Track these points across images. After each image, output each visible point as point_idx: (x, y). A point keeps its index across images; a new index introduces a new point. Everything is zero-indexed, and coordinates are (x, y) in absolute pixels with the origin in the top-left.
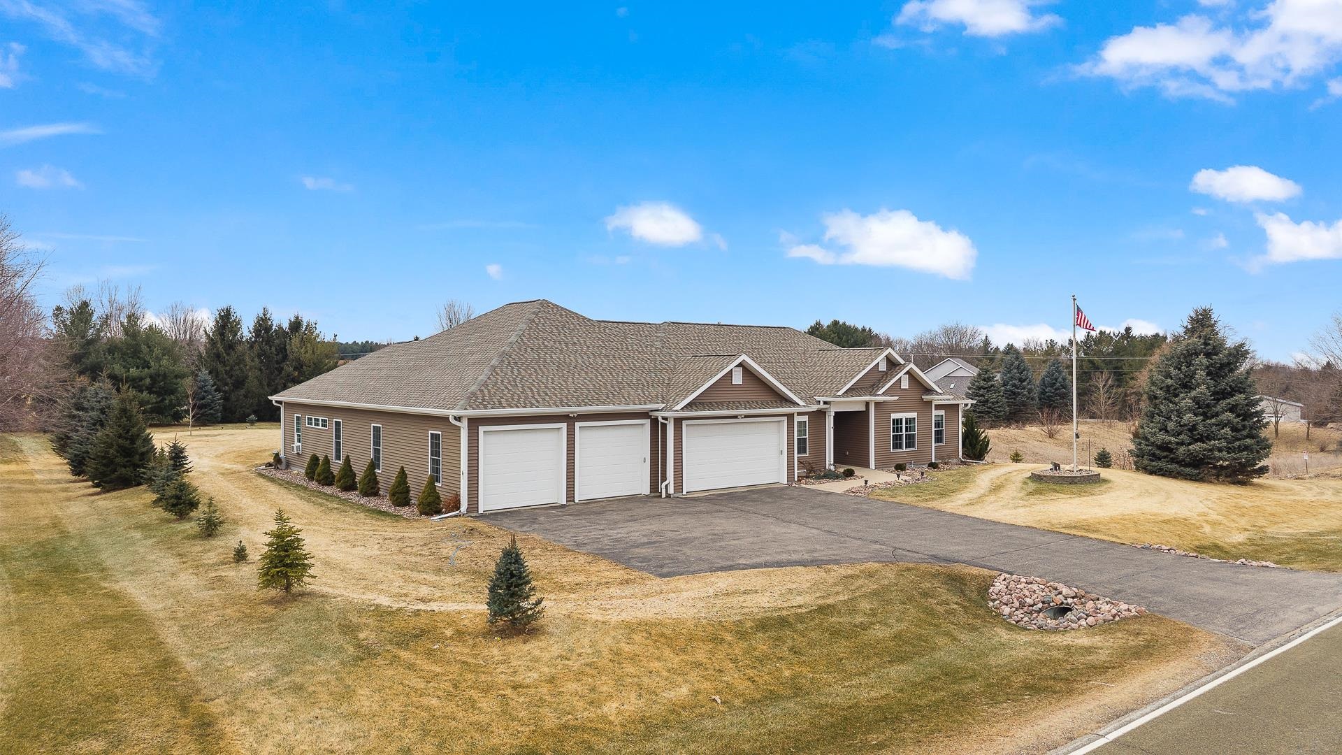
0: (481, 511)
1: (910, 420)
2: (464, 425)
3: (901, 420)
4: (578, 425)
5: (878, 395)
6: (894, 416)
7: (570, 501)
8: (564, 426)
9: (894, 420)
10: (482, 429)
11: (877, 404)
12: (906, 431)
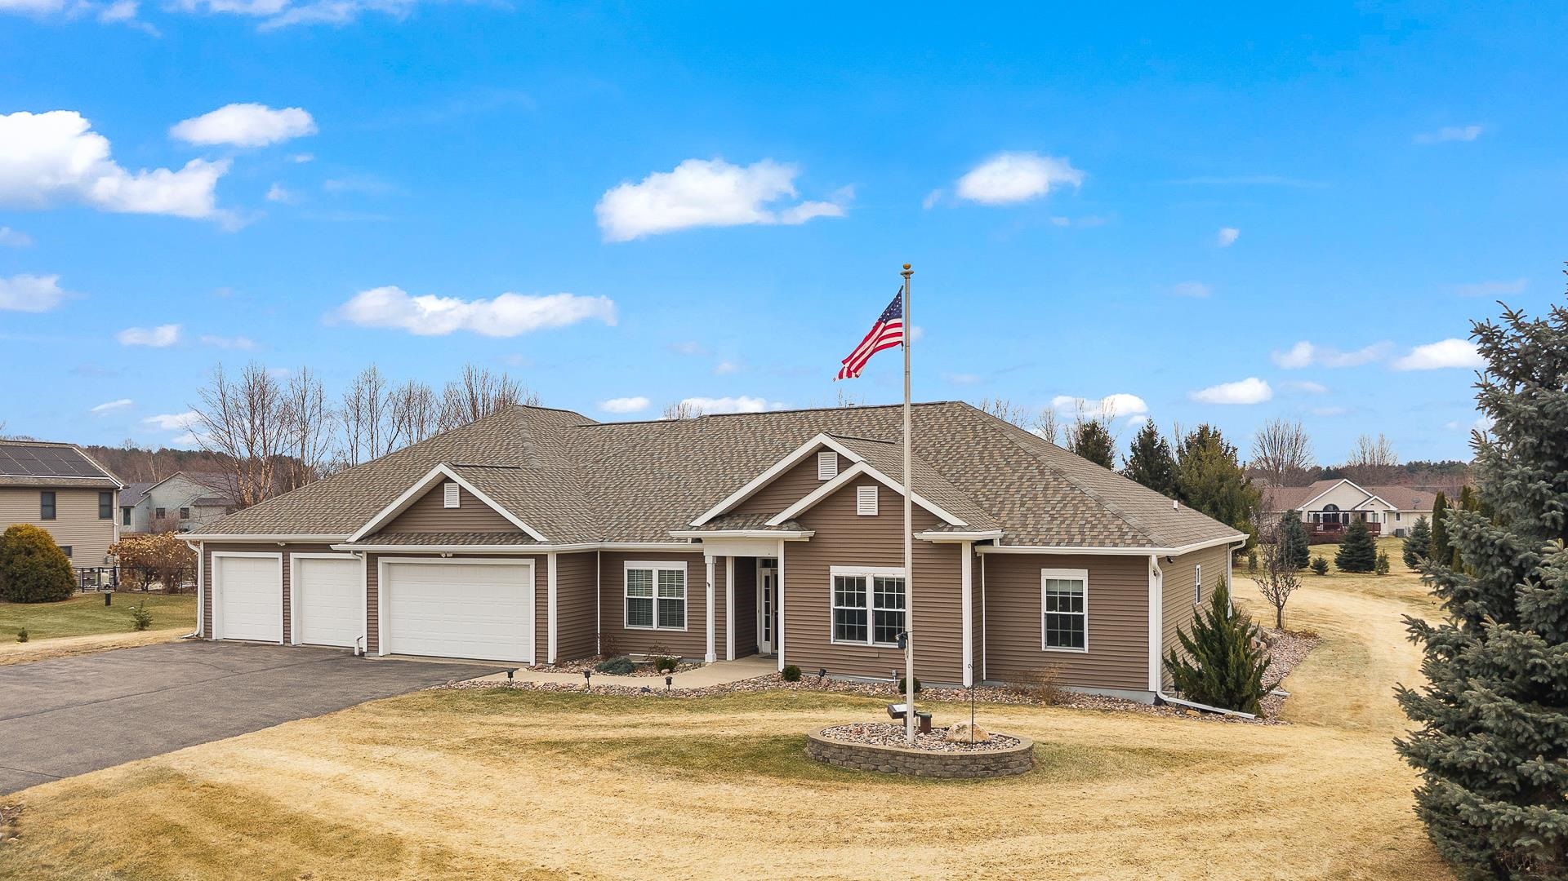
0: (214, 638)
1: (890, 584)
2: (199, 551)
3: (862, 582)
4: (293, 556)
5: (770, 528)
6: (837, 571)
7: (287, 642)
8: (279, 555)
9: (839, 580)
10: (214, 554)
11: (789, 545)
12: (878, 602)
